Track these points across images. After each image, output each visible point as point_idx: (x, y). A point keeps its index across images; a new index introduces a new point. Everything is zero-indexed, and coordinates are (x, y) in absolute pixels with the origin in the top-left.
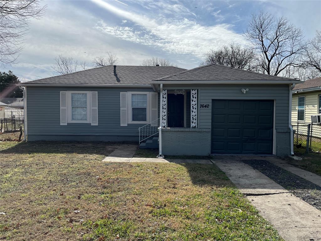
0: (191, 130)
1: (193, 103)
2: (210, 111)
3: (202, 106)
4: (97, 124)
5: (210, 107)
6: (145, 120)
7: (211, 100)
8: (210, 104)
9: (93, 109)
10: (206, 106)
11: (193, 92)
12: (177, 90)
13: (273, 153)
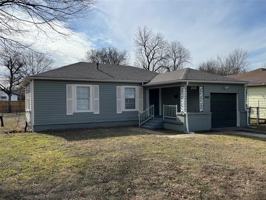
0: (200, 113)
1: (201, 95)
2: (210, 100)
3: (206, 97)
4: (98, 113)
5: (210, 98)
6: (134, 108)
7: (210, 93)
8: (210, 96)
9: (95, 100)
10: (207, 97)
11: (201, 88)
12: (193, 86)
13: (237, 126)
